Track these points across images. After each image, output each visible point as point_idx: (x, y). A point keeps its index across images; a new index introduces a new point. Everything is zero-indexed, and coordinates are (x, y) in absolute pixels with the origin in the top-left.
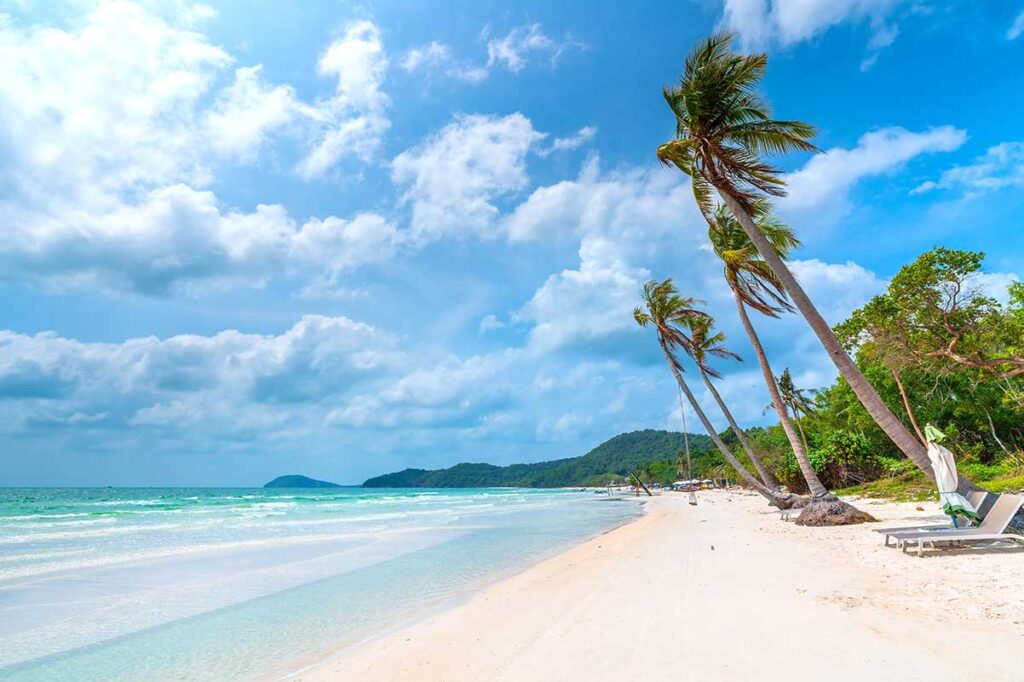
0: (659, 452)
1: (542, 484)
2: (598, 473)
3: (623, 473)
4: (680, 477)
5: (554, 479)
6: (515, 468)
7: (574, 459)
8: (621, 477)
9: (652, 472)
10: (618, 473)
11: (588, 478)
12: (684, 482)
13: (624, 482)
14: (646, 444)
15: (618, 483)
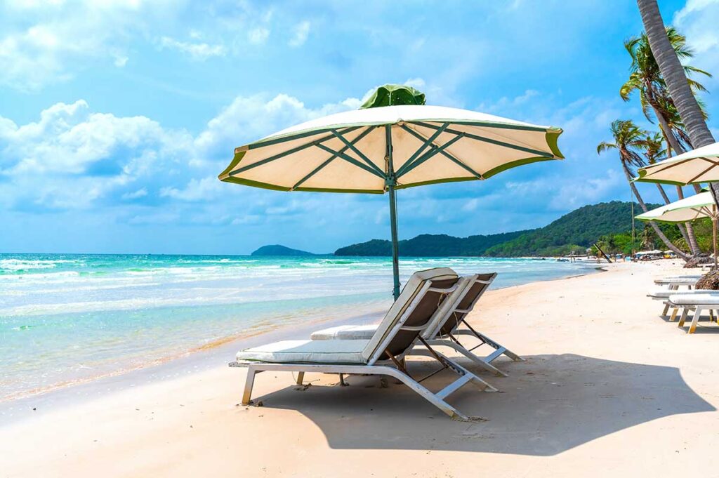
0: (625, 224)
1: (501, 253)
2: (558, 244)
3: (585, 244)
4: (643, 248)
5: (513, 249)
6: (473, 239)
7: (533, 231)
8: (583, 248)
9: (615, 243)
10: (579, 245)
11: (548, 248)
12: (646, 252)
13: (585, 252)
14: (611, 216)
15: (578, 253)
